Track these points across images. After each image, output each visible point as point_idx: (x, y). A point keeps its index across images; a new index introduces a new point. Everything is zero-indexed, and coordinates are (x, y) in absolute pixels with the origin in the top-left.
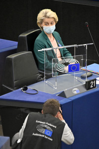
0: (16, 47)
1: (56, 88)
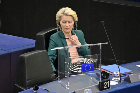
0: (34, 46)
1: (68, 88)
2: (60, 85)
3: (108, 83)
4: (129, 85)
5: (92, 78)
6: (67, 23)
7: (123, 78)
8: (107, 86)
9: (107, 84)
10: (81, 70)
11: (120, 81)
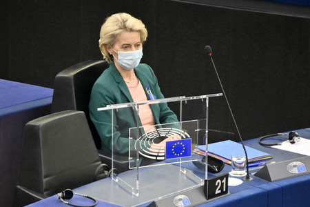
0: (50, 101)
1: (138, 195)
2: (117, 186)
3: (224, 181)
4: (267, 187)
5: (185, 172)
6: (133, 47)
7: (253, 171)
8: (221, 188)
9: (222, 184)
10: (163, 154)
11: (248, 177)
